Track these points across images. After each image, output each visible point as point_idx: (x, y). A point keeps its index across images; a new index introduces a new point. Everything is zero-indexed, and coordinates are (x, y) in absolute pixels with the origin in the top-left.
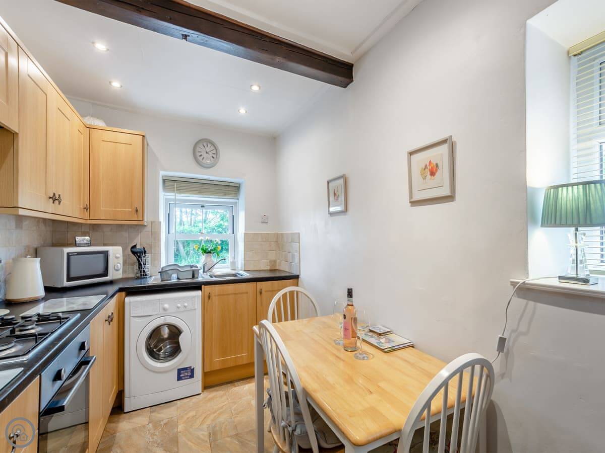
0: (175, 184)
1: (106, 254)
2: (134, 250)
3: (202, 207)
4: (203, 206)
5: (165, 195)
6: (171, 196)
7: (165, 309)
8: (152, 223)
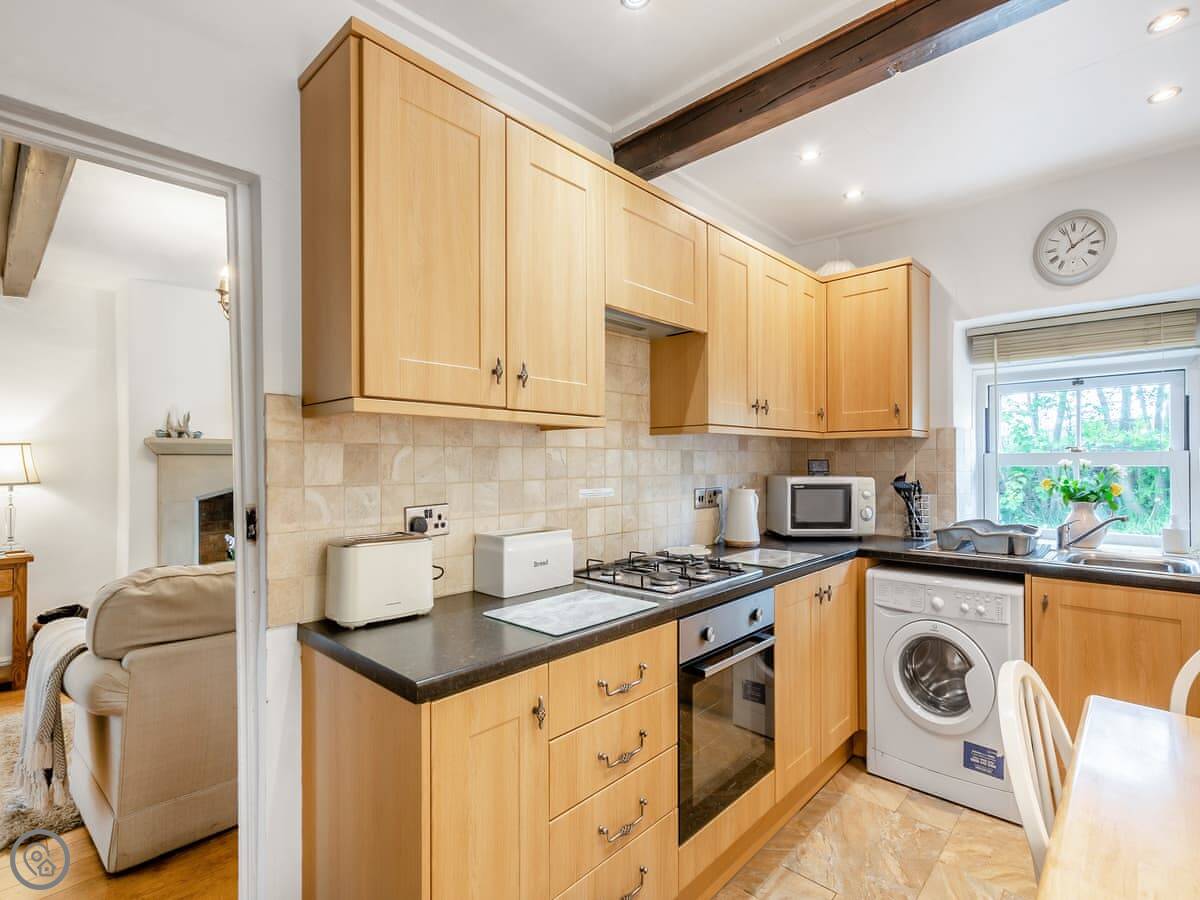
0: (996, 341)
1: (847, 489)
2: (900, 485)
3: (1074, 383)
4: (1078, 382)
5: (973, 370)
6: (986, 368)
7: (934, 607)
8: (938, 431)
